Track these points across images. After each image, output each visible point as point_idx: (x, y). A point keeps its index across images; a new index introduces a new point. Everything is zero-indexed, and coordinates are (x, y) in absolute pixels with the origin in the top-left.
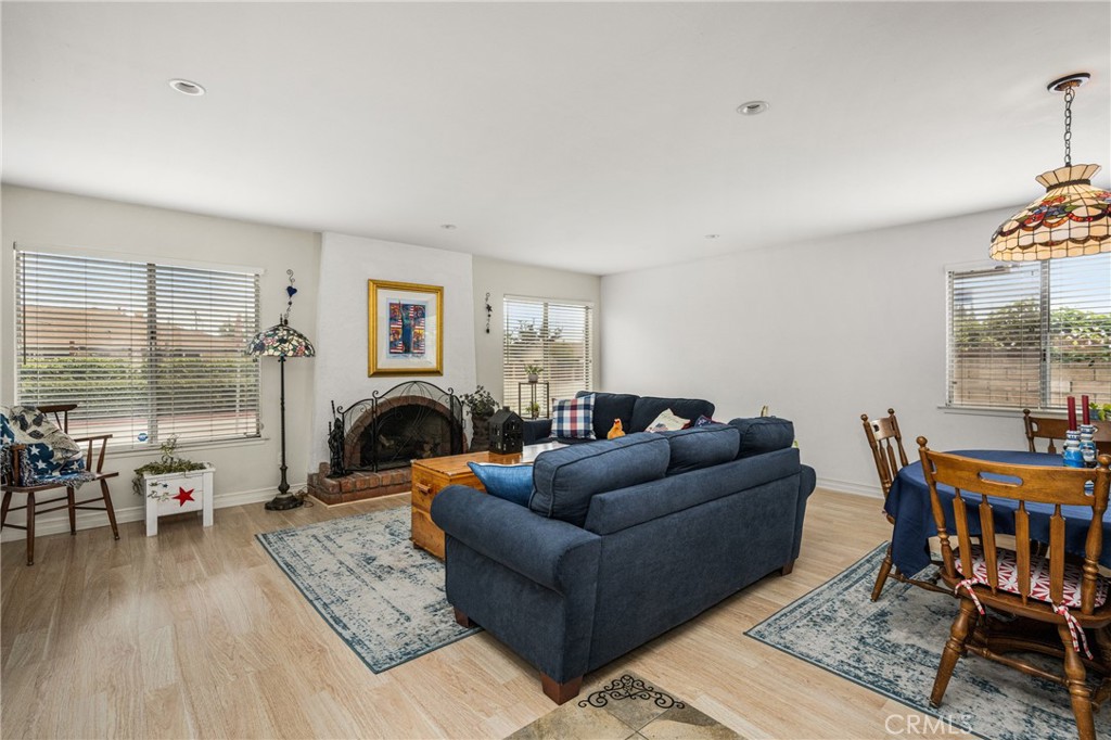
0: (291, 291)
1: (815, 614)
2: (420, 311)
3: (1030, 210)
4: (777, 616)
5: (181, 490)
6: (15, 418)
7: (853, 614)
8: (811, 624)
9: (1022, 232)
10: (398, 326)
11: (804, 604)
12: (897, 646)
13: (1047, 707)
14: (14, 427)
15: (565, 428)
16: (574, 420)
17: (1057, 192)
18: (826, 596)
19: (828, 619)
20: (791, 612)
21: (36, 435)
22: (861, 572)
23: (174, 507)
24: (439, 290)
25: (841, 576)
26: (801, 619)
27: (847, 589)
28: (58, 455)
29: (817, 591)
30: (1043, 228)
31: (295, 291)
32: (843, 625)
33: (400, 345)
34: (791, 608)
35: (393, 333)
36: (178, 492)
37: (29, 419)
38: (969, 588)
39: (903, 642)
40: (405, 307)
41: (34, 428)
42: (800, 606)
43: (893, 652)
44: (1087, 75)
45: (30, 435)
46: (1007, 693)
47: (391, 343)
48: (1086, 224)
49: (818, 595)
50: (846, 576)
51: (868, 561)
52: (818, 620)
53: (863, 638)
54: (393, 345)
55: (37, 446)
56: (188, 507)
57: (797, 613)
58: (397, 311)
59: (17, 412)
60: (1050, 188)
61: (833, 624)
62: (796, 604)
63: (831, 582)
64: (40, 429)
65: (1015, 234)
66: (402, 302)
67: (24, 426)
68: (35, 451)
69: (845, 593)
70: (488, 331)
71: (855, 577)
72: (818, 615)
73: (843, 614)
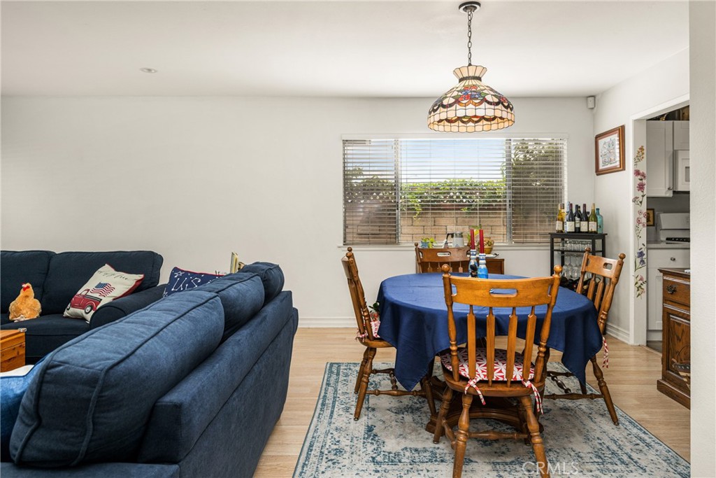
1: (326, 452)
3: (458, 91)
4: (299, 469)
7: (352, 439)
8: (330, 463)
9: (458, 107)
11: (311, 446)
12: (397, 454)
13: (497, 459)
17: (467, 83)
18: (322, 429)
19: (339, 452)
20: (307, 458)
22: (330, 395)
25: (319, 406)
26: (319, 463)
27: (331, 416)
29: (312, 427)
30: (471, 106)
32: (352, 453)
34: (304, 455)
38: (475, 386)
39: (398, 449)
42: (310, 450)
43: (400, 462)
44: (479, 4)
46: (477, 460)
48: (492, 107)
49: (316, 431)
50: (323, 405)
51: (328, 384)
52: (333, 457)
53: (373, 458)
57: (313, 459)
60: (461, 80)
61: (346, 456)
62: (306, 449)
63: (317, 415)
65: (454, 108)
69: (333, 420)
71: (329, 402)
72: (329, 452)
73: (345, 443)
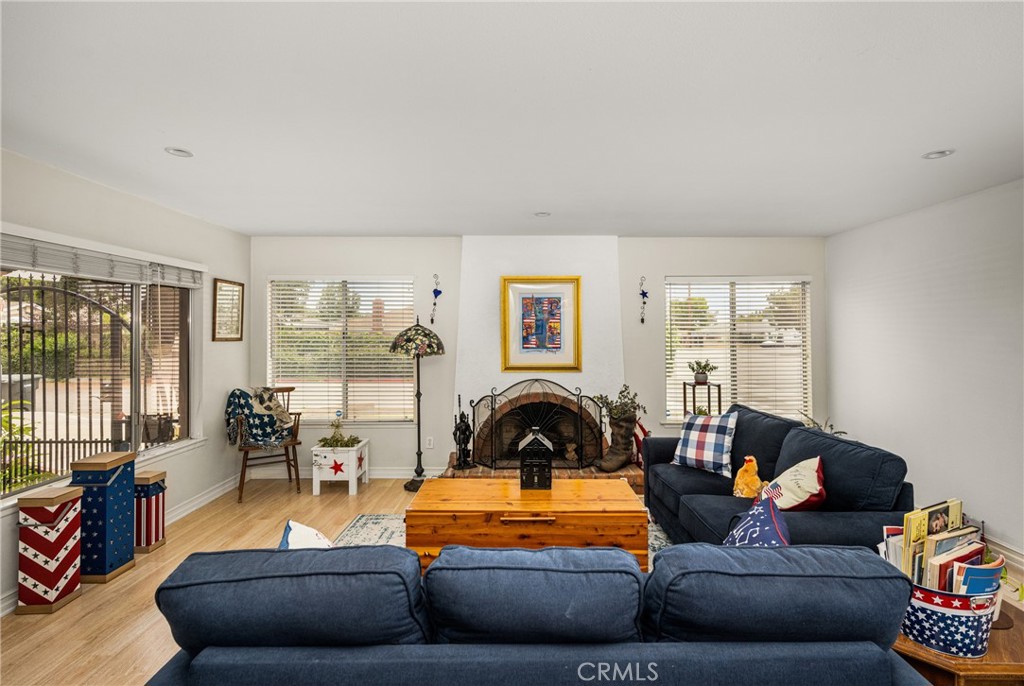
0: (437, 293)
2: (555, 303)
5: (335, 462)
6: (256, 396)
10: (531, 320)
14: (254, 403)
15: (688, 456)
16: (701, 446)
21: (268, 408)
23: (330, 476)
24: (576, 281)
28: (278, 423)
31: (440, 292)
33: (533, 339)
35: (526, 327)
36: (333, 464)
37: (266, 396)
40: (539, 301)
41: (267, 403)
45: (265, 408)
47: (524, 338)
54: (525, 340)
55: (268, 416)
56: (340, 477)
58: (530, 304)
59: (259, 392)
64: (271, 405)
66: (536, 296)
67: (262, 402)
68: (266, 419)
70: (643, 321)
